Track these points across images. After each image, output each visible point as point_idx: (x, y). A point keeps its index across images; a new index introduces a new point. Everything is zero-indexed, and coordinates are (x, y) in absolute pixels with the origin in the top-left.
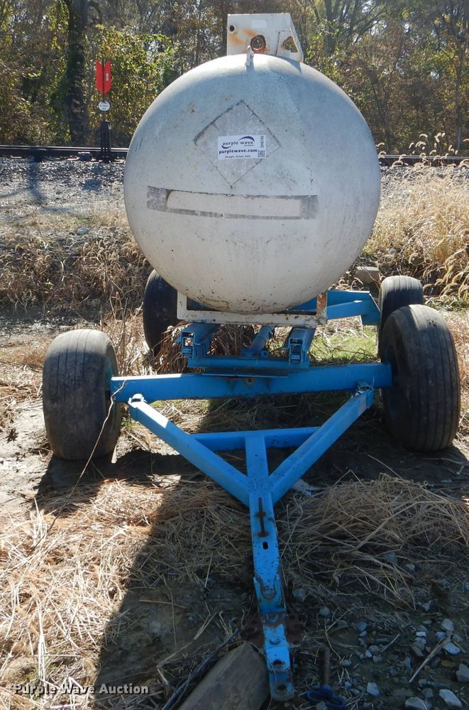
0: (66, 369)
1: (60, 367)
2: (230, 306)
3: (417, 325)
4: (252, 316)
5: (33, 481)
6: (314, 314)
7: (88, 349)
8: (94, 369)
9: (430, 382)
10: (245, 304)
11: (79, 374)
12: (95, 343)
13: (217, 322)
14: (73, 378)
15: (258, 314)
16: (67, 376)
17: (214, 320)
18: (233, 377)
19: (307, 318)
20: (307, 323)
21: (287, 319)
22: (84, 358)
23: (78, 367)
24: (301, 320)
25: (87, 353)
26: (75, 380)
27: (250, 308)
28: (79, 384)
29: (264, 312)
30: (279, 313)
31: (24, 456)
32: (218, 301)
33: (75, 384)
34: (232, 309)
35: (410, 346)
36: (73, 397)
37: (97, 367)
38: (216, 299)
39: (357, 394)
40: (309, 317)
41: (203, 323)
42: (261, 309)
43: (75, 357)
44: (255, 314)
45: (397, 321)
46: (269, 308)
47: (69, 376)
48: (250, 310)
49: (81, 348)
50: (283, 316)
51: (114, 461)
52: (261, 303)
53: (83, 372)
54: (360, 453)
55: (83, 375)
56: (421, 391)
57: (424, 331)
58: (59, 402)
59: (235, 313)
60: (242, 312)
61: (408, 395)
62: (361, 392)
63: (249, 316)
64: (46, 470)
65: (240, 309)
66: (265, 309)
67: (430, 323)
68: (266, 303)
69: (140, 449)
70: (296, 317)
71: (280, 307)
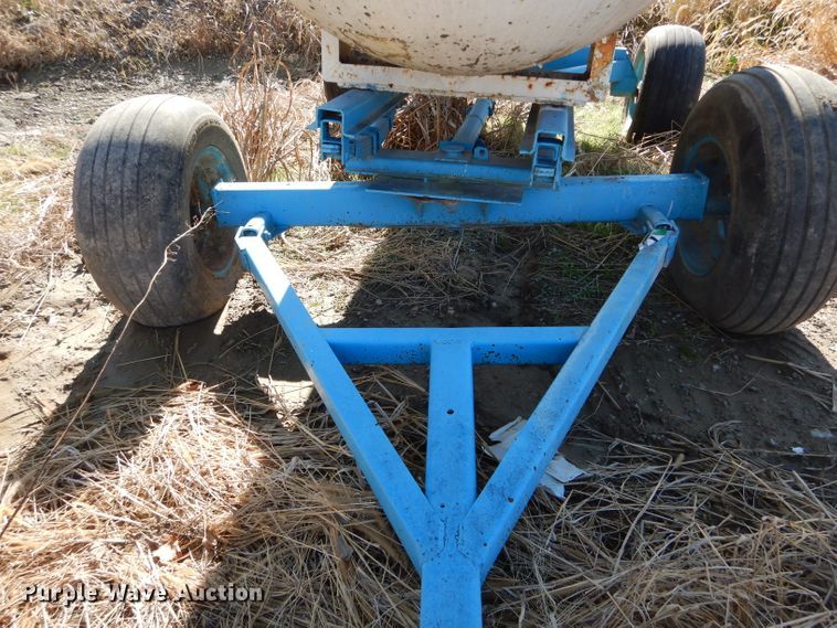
0: (106, 174)
1: (96, 170)
2: (410, 51)
3: (796, 110)
4: (462, 78)
5: (70, 370)
6: (585, 77)
7: (153, 136)
8: (160, 176)
9: (812, 230)
10: (445, 46)
11: (129, 185)
12: (169, 123)
13: (397, 89)
14: (118, 192)
15: (474, 73)
16: (108, 188)
17: (391, 86)
18: (420, 198)
19: (570, 88)
20: (568, 96)
21: (530, 86)
22: (140, 154)
23: (127, 173)
24: (557, 90)
25: (148, 145)
26: (122, 197)
27: (457, 58)
28: (129, 205)
29: (487, 71)
30: (515, 74)
31: (88, 307)
32: (383, 39)
33: (122, 205)
34: (416, 60)
35: (777, 153)
36: (120, 230)
37: (167, 174)
38: (379, 33)
39: (650, 242)
40: (574, 83)
41: (370, 90)
42: (482, 61)
43: (123, 150)
44: (467, 75)
45: (745, 97)
46: (500, 60)
47: (111, 190)
48: (456, 64)
49: (137, 135)
50: (522, 81)
51: (218, 330)
52: (483, 47)
53: (137, 183)
54: (639, 342)
55: (138, 187)
56: (786, 247)
57: (811, 122)
58: (97, 237)
59: (425, 70)
60: (438, 69)
61: (753, 250)
62: (658, 237)
63: (455, 78)
64: (104, 343)
65: (434, 62)
66: (492, 63)
67: (825, 105)
68: (496, 48)
69: (265, 310)
70: (547, 84)
71: (527, 59)
